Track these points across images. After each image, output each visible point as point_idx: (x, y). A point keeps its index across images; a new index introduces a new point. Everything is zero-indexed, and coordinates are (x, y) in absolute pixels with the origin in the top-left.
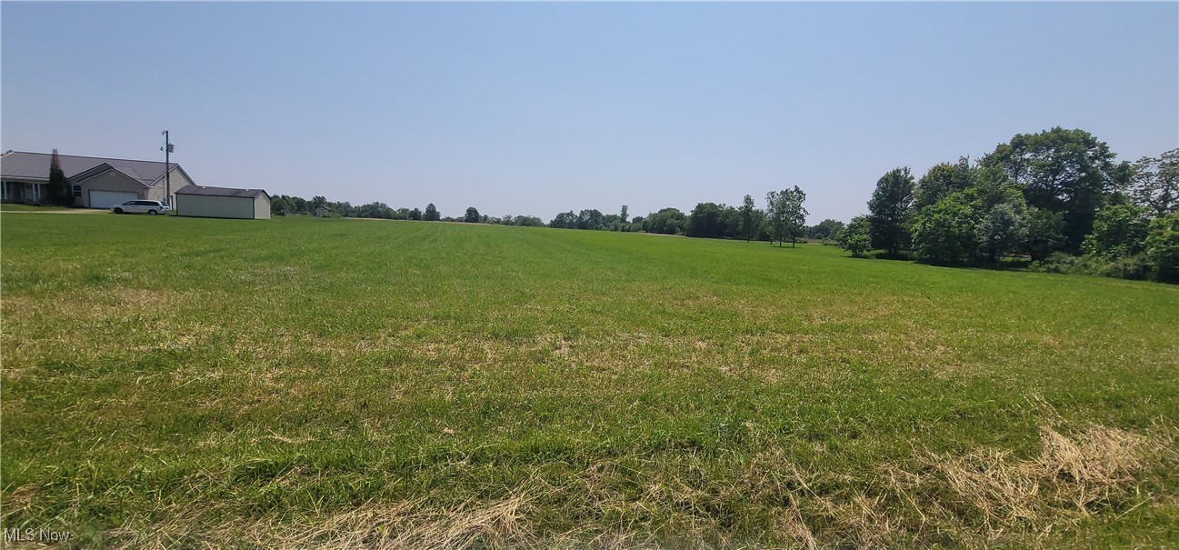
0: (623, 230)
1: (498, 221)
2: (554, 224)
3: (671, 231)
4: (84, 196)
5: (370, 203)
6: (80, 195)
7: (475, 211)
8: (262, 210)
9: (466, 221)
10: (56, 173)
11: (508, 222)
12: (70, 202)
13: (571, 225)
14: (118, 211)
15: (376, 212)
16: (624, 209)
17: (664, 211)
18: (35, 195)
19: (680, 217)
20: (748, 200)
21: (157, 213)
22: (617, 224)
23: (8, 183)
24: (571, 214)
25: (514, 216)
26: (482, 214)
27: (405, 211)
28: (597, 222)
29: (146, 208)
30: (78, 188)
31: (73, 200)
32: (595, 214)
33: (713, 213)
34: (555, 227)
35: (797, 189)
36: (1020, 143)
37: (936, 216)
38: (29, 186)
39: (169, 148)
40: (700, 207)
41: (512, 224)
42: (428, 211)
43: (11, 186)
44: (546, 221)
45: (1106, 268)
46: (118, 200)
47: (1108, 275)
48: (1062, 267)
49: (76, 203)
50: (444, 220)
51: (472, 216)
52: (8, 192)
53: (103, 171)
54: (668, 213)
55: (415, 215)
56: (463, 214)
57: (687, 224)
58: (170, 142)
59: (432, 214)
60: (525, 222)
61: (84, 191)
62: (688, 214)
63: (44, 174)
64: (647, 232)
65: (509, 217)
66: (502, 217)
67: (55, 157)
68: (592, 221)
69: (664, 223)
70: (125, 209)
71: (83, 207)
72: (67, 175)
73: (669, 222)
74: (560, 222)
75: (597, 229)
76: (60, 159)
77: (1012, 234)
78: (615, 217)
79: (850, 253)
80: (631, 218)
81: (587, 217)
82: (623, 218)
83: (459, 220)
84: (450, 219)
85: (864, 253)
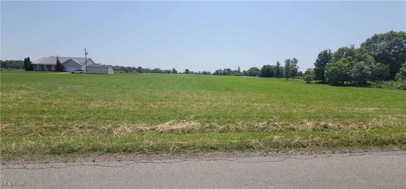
0: (238, 76)
1: (196, 73)
2: (214, 74)
3: (254, 75)
4: (65, 69)
5: (155, 68)
7: (188, 70)
8: (111, 71)
9: (185, 73)
10: (58, 62)
11: (199, 74)
12: (62, 71)
13: (221, 74)
14: (73, 73)
15: (157, 71)
16: (239, 68)
17: (252, 68)
18: (53, 69)
19: (258, 70)
20: (278, 63)
21: (82, 73)
22: (237, 73)
23: (47, 65)
24: (221, 70)
25: (202, 71)
26: (190, 71)
27: (166, 71)
28: (230, 73)
29: (80, 72)
30: (64, 66)
31: (63, 70)
32: (229, 70)
33: (269, 69)
34: (215, 75)
35: (294, 59)
36: (375, 38)
37: (332, 67)
38: (52, 66)
39: (86, 54)
40: (264, 66)
41: (200, 74)
43: (48, 67)
44: (212, 73)
45: (399, 86)
46: (72, 69)
47: (399, 88)
48: (382, 86)
50: (179, 73)
51: (187, 72)
52: (47, 68)
53: (70, 61)
54: (253, 69)
55: (169, 72)
56: (184, 71)
57: (260, 73)
58: (86, 52)
59: (174, 72)
60: (205, 73)
61: (65, 67)
62: (260, 69)
63: (55, 63)
64: (246, 76)
65: (200, 72)
66: (197, 72)
67: (58, 57)
68: (227, 73)
69: (252, 73)
70: (74, 72)
71: (65, 72)
72: (61, 63)
73: (253, 72)
74: (217, 73)
75: (229, 75)
77: (364, 74)
78: (236, 71)
79: (306, 82)
80: (241, 71)
81: (226, 71)
82: (239, 71)
83: (183, 73)
84: (180, 73)
85: (311, 82)
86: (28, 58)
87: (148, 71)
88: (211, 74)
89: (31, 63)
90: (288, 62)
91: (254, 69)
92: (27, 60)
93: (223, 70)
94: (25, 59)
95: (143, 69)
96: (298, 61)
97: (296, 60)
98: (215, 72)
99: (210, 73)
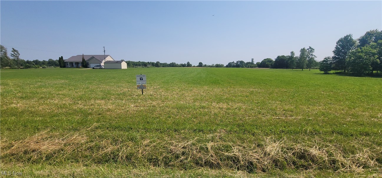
1: (209, 66)
2: (227, 66)
3: (267, 67)
5: (171, 63)
6: (88, 65)
7: (201, 63)
8: (124, 66)
9: (199, 66)
10: (83, 60)
11: (212, 66)
12: (86, 67)
13: (234, 66)
14: (93, 68)
15: (173, 65)
16: (252, 60)
18: (80, 65)
19: (271, 61)
20: (292, 53)
21: (101, 69)
22: (250, 65)
23: (75, 63)
24: (233, 62)
25: (215, 64)
26: (204, 64)
27: (181, 64)
28: (242, 65)
29: (99, 67)
30: (88, 63)
32: (242, 62)
35: (310, 48)
38: (79, 63)
39: (105, 51)
40: (278, 57)
42: (187, 63)
44: (225, 65)
49: (88, 67)
51: (201, 65)
52: (75, 65)
53: (92, 58)
55: (183, 66)
56: (198, 64)
57: (273, 64)
59: (189, 65)
60: (218, 66)
61: (89, 64)
62: (274, 60)
63: (81, 60)
65: (213, 65)
66: (211, 65)
67: (83, 55)
68: (240, 65)
69: (265, 64)
70: (95, 67)
73: (267, 63)
74: (230, 65)
75: (242, 67)
76: (84, 56)
78: (249, 63)
79: (323, 72)
80: (255, 63)
81: (239, 63)
82: (252, 63)
83: (197, 66)
84: (194, 66)
85: (329, 72)
86: (62, 57)
87: (165, 65)
88: (224, 67)
89: (64, 61)
90: (303, 51)
91: (267, 60)
92: (61, 58)
93: (235, 62)
94: (60, 58)
95: (161, 64)
96: (314, 49)
97: (312, 49)
98: (227, 64)
99: (223, 65)
